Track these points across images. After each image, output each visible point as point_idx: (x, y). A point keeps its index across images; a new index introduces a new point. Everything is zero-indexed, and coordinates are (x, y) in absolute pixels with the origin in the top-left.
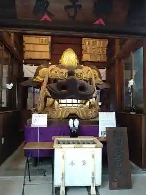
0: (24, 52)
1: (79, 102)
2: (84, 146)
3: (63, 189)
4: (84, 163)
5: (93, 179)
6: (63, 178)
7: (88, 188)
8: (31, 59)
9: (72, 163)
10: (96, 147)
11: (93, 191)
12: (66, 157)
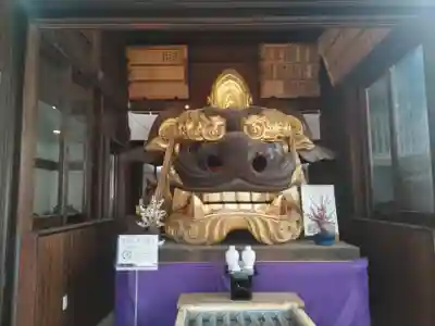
0: (129, 83)
1: (254, 200)
8: (145, 99)
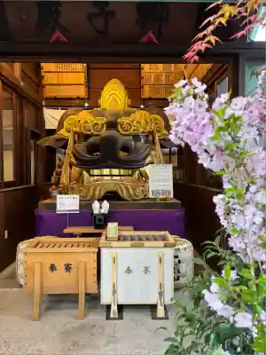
0: (43, 86)
2: (147, 244)
3: (114, 308)
4: (146, 269)
5: (161, 294)
6: (114, 292)
7: (153, 308)
8: (55, 98)
9: (129, 271)
10: (165, 246)
11: (160, 312)
12: (119, 260)
